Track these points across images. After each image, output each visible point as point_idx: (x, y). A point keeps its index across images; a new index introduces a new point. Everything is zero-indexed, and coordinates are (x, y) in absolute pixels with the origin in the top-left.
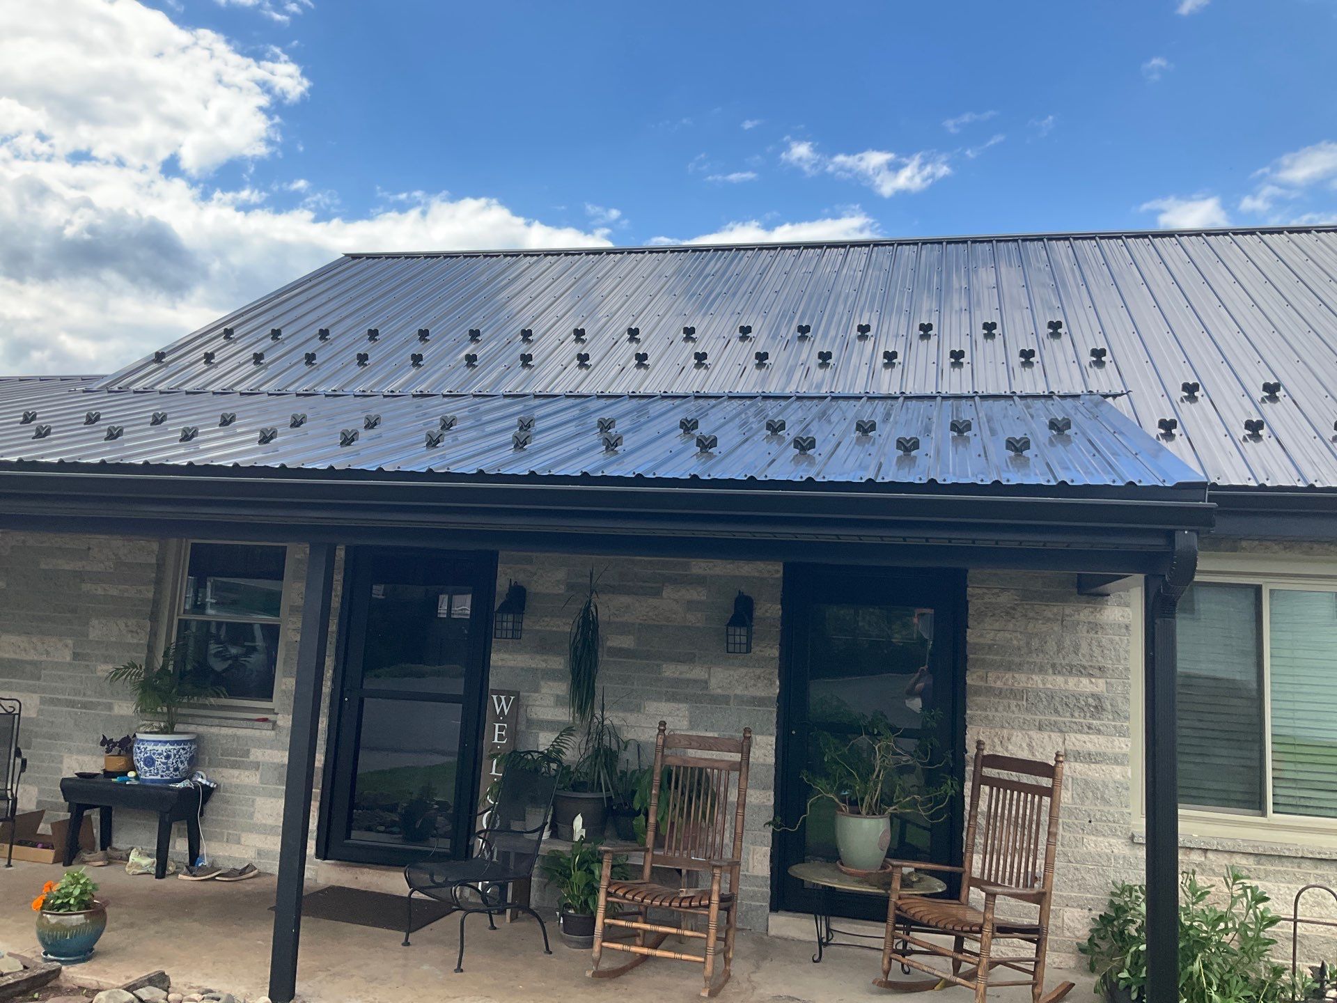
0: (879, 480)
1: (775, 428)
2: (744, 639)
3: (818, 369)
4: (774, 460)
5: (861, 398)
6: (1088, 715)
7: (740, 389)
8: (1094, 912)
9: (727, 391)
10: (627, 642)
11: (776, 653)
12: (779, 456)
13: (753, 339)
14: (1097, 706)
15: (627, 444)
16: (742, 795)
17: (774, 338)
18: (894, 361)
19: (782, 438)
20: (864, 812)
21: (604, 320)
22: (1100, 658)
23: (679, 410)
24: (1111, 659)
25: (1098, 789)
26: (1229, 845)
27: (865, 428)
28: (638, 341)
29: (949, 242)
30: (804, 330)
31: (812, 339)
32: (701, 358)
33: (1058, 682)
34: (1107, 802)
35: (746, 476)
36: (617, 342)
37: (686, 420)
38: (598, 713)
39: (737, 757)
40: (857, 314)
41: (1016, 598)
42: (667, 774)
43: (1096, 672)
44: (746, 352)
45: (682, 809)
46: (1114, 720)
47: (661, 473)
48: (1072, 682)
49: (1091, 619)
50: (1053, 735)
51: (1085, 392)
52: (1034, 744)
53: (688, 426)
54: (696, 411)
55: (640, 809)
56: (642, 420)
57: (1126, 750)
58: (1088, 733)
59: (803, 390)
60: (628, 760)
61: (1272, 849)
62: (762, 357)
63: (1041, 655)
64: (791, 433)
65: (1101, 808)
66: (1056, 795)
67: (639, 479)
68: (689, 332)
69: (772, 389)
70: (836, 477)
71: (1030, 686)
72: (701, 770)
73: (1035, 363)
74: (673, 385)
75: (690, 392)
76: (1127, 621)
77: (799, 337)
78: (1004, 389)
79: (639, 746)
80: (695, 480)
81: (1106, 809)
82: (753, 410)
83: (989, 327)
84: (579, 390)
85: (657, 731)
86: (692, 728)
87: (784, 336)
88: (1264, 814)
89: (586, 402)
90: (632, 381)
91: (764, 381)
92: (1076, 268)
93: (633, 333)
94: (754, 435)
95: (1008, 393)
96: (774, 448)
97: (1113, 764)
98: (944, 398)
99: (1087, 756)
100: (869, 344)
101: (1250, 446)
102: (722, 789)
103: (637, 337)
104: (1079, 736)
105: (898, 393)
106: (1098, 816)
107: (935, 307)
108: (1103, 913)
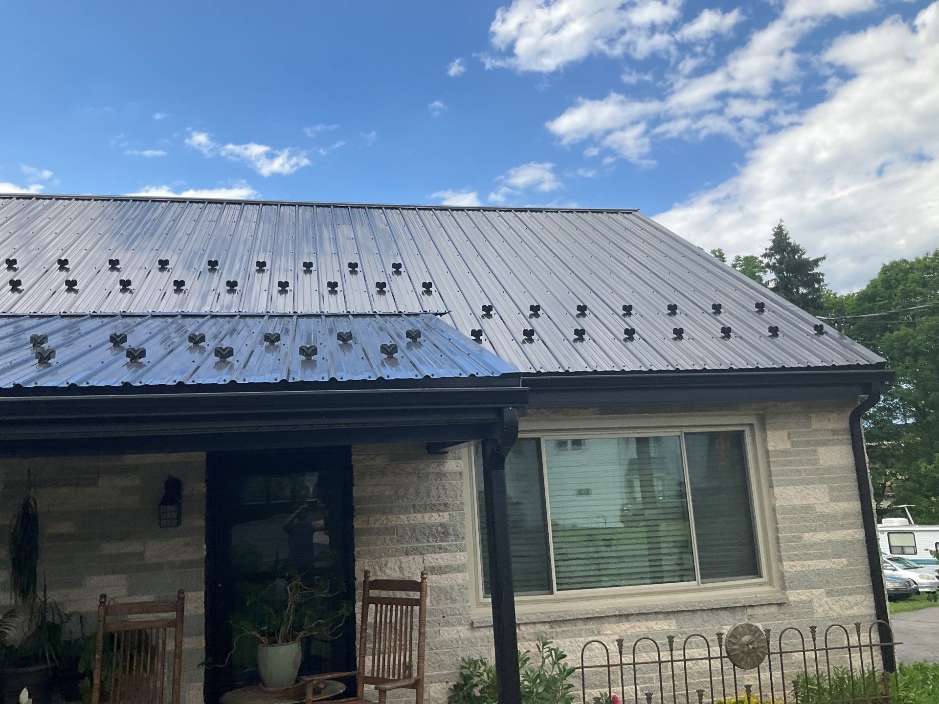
0: (290, 381)
1: (196, 340)
2: (174, 515)
3: (227, 294)
4: (199, 367)
5: (264, 316)
6: (439, 539)
7: (163, 309)
8: (450, 684)
9: (150, 311)
10: (66, 527)
11: (202, 523)
12: (203, 362)
13: (171, 270)
14: (444, 532)
15: (61, 356)
16: (178, 645)
17: (189, 269)
18: (287, 288)
19: (202, 350)
20: (280, 641)
21: (35, 252)
22: (444, 498)
23: (108, 327)
24: (452, 498)
25: (448, 592)
26: (533, 618)
27: (272, 339)
28: (68, 270)
29: (318, 206)
30: (213, 264)
31: (220, 271)
32: (125, 285)
33: (418, 518)
34: (453, 601)
35: (175, 381)
36: (47, 271)
37: (115, 334)
38: (40, 594)
39: (172, 615)
40: (255, 253)
41: (386, 460)
42: (110, 638)
43: (442, 508)
44: (166, 280)
45: (124, 667)
46: (456, 540)
47: (94, 382)
48: (427, 516)
49: (437, 470)
50: (416, 557)
51: (422, 311)
52: (403, 566)
53: (117, 340)
54: (124, 328)
55: (85, 672)
56: (74, 336)
57: (464, 560)
58: (439, 552)
59: (216, 310)
60: (72, 631)
61: (559, 616)
62: (179, 285)
63: (405, 500)
64: (210, 345)
65: (450, 605)
66: (423, 604)
67: (73, 389)
68: (114, 264)
69: (190, 309)
70: (255, 379)
71: (398, 523)
72: (140, 631)
73: (387, 291)
74: (101, 305)
75: (117, 311)
76: (460, 470)
77: (209, 269)
78: (368, 310)
79: (81, 617)
80: (127, 387)
81: (453, 606)
82: (174, 326)
83: (353, 266)
84: (12, 310)
85: (99, 603)
86: (130, 595)
87: (196, 268)
88: (552, 593)
89: (19, 321)
90: (63, 303)
91: (182, 303)
92: (406, 228)
93: (63, 264)
94: (176, 347)
95: (371, 312)
96: (196, 356)
97: (457, 572)
98: (327, 316)
99: (439, 569)
100: (266, 276)
101: (527, 346)
102: (161, 641)
103: (67, 266)
104: (433, 555)
105: (292, 312)
106: (449, 612)
107: (313, 251)
108: (456, 683)
